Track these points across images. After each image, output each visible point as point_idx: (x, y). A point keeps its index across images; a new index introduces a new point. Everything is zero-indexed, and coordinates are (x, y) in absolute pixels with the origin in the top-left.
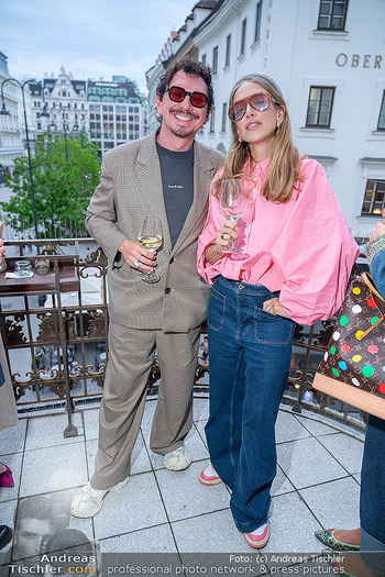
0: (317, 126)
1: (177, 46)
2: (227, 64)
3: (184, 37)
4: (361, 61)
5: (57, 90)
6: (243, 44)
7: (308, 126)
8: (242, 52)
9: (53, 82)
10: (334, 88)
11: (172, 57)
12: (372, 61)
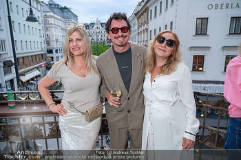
0: (201, 34)
1: (140, 7)
2: (161, 12)
3: (143, 4)
4: (219, 7)
5: (95, 27)
6: (167, 5)
7: (196, 34)
8: (167, 7)
9: (94, 24)
10: (207, 18)
11: (139, 11)
12: (224, 6)
